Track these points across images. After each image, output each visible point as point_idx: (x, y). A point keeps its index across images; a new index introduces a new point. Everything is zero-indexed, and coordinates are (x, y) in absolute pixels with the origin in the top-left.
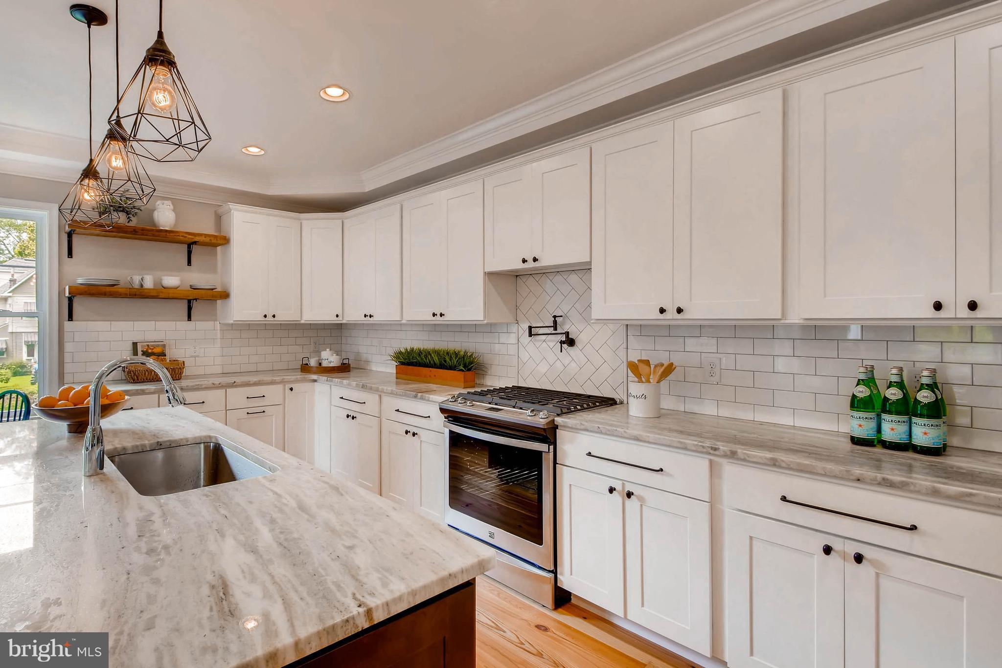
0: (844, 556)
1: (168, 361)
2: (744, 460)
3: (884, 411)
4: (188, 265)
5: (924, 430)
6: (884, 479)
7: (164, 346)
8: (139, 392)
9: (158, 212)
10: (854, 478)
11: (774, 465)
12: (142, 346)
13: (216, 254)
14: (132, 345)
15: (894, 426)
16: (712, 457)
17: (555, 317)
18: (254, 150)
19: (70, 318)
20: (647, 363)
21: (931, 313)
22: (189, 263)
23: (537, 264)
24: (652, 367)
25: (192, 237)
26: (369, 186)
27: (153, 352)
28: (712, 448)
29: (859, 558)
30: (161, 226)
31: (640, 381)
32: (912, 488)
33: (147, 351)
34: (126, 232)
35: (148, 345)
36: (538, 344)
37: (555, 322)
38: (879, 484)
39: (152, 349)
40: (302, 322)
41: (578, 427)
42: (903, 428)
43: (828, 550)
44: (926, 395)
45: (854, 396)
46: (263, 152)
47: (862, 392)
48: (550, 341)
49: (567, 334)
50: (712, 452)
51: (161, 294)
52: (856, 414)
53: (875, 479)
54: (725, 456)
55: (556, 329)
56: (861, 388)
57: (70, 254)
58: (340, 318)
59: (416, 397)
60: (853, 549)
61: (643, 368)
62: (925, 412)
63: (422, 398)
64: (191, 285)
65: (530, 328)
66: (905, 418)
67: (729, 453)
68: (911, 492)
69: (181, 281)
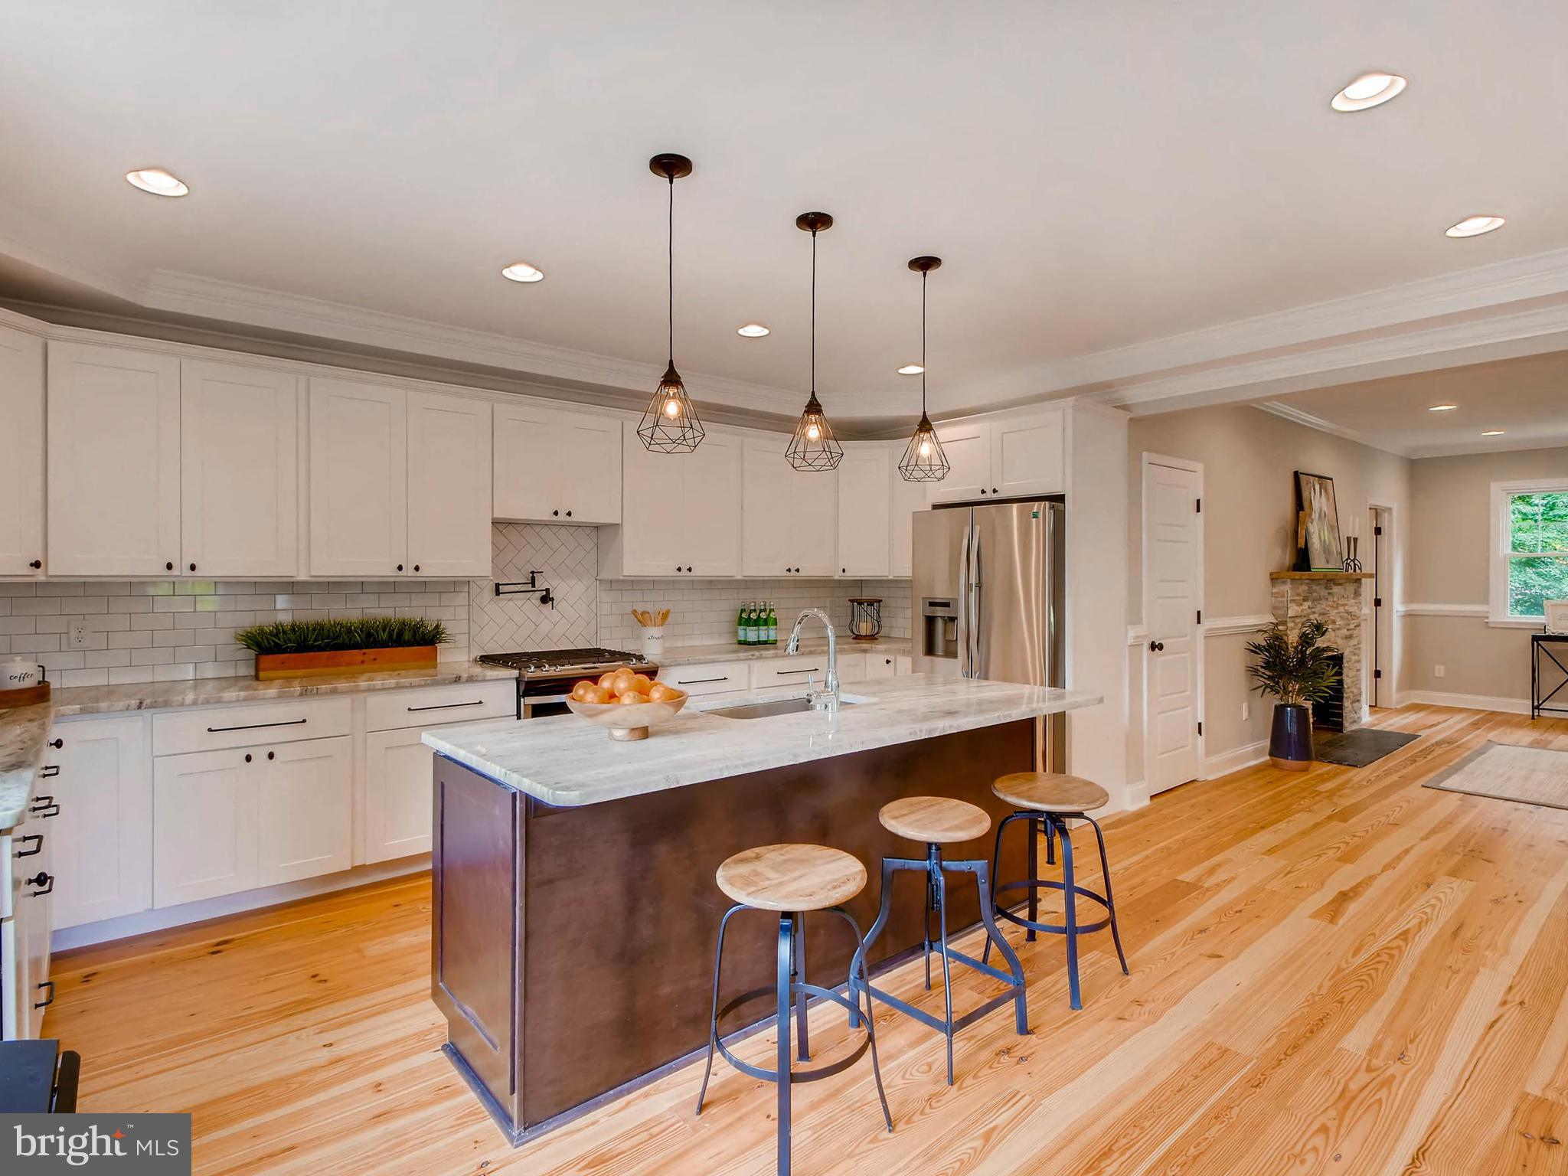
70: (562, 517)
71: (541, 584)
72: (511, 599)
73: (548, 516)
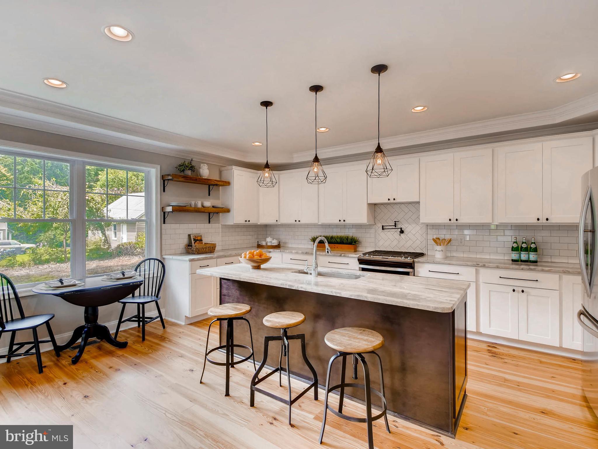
0: (518, 292)
1: (204, 244)
2: (488, 267)
3: (521, 251)
4: (209, 196)
5: (533, 255)
6: (529, 268)
7: (201, 236)
8: (211, 258)
9: (202, 170)
10: (521, 269)
11: (498, 268)
12: (193, 236)
13: (219, 190)
14: (188, 236)
15: (524, 255)
16: (476, 268)
17: (395, 222)
18: (257, 144)
19: (164, 223)
20: (439, 239)
21: (536, 221)
22: (209, 195)
23: (395, 201)
24: (441, 240)
25: (217, 182)
26: (296, 160)
27: (197, 239)
28: (477, 264)
29: (523, 291)
30: (203, 177)
31: (438, 245)
32: (537, 270)
33: (195, 238)
34: (193, 180)
35: (195, 236)
36: (386, 233)
37: (395, 224)
38: (528, 270)
39: (197, 238)
40: (259, 224)
41: (425, 262)
42: (527, 256)
43: (514, 291)
44: (533, 245)
45: (513, 247)
46: (261, 144)
47: (515, 245)
48: (392, 231)
49: (401, 228)
50: (477, 265)
51: (205, 210)
52: (514, 252)
53: (527, 268)
54: (481, 267)
55: (395, 227)
56: (515, 244)
57: (164, 191)
58: (278, 222)
59: (341, 256)
60: (521, 289)
61: (437, 240)
62: (533, 251)
63: (344, 256)
64: (213, 206)
65: (383, 226)
66: (527, 253)
67: (483, 265)
68: (537, 271)
69: (211, 203)
70: (392, 201)
71: (399, 226)
72: (389, 231)
73: (387, 201)
